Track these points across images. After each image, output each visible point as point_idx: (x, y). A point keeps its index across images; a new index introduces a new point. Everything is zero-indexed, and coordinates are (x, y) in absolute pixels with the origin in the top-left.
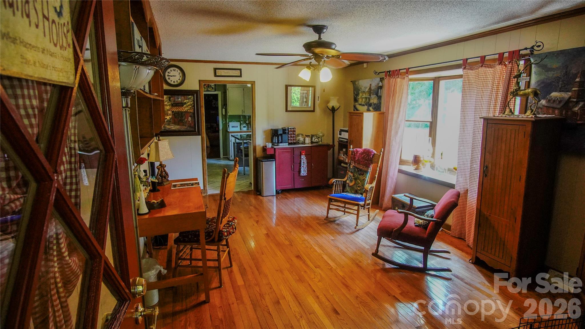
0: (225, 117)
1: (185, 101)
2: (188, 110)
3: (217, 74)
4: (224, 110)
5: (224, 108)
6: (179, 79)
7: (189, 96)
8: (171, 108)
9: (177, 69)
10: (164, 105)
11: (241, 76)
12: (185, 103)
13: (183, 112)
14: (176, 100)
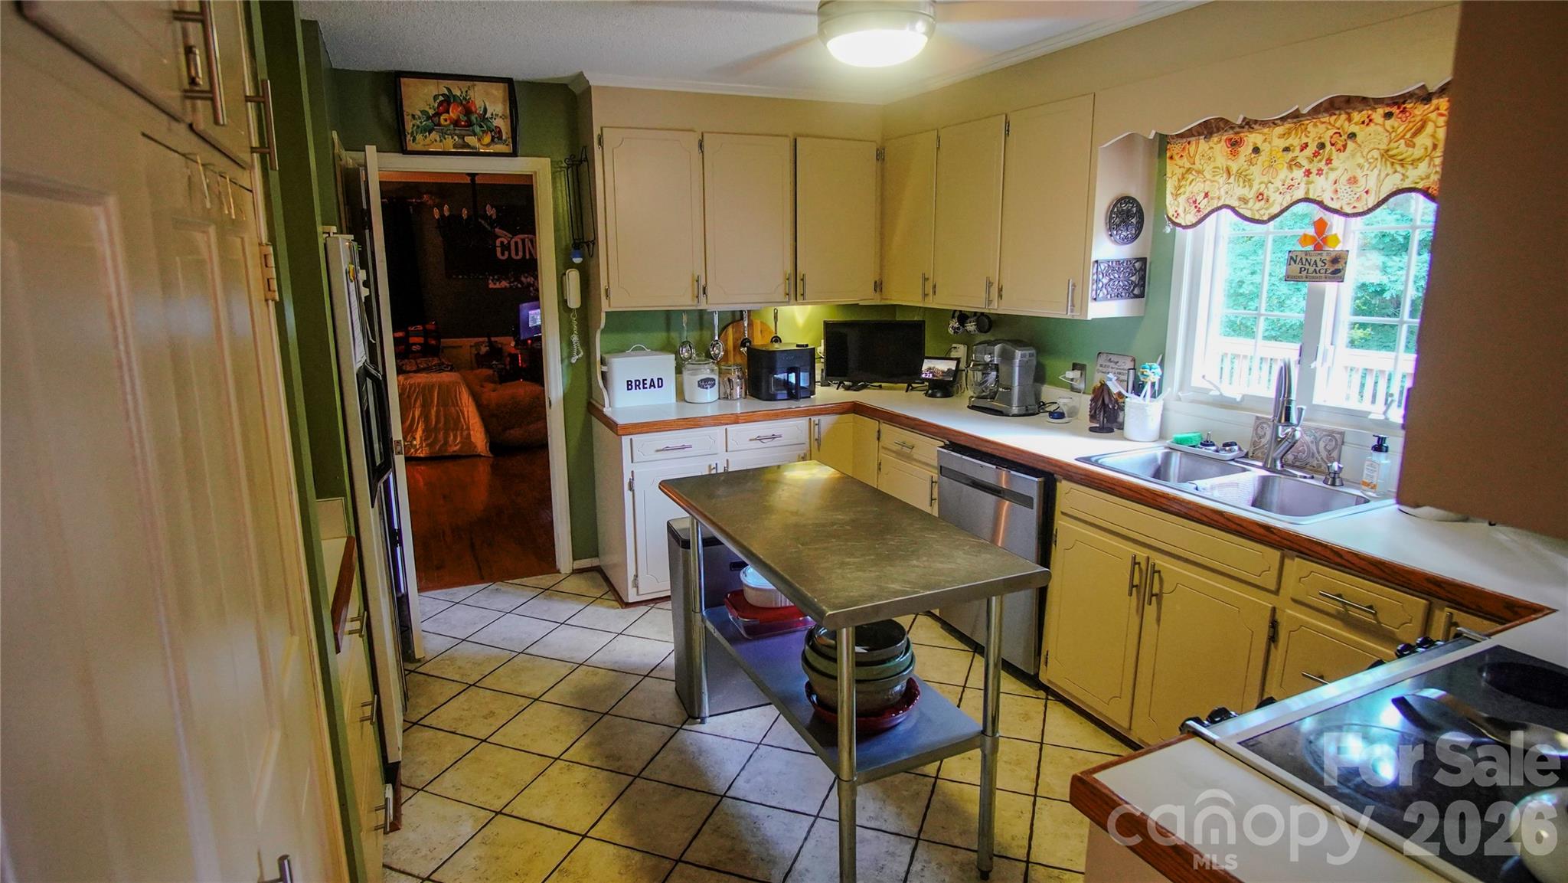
0: (581, 320)
4: (573, 277)
5: (572, 265)
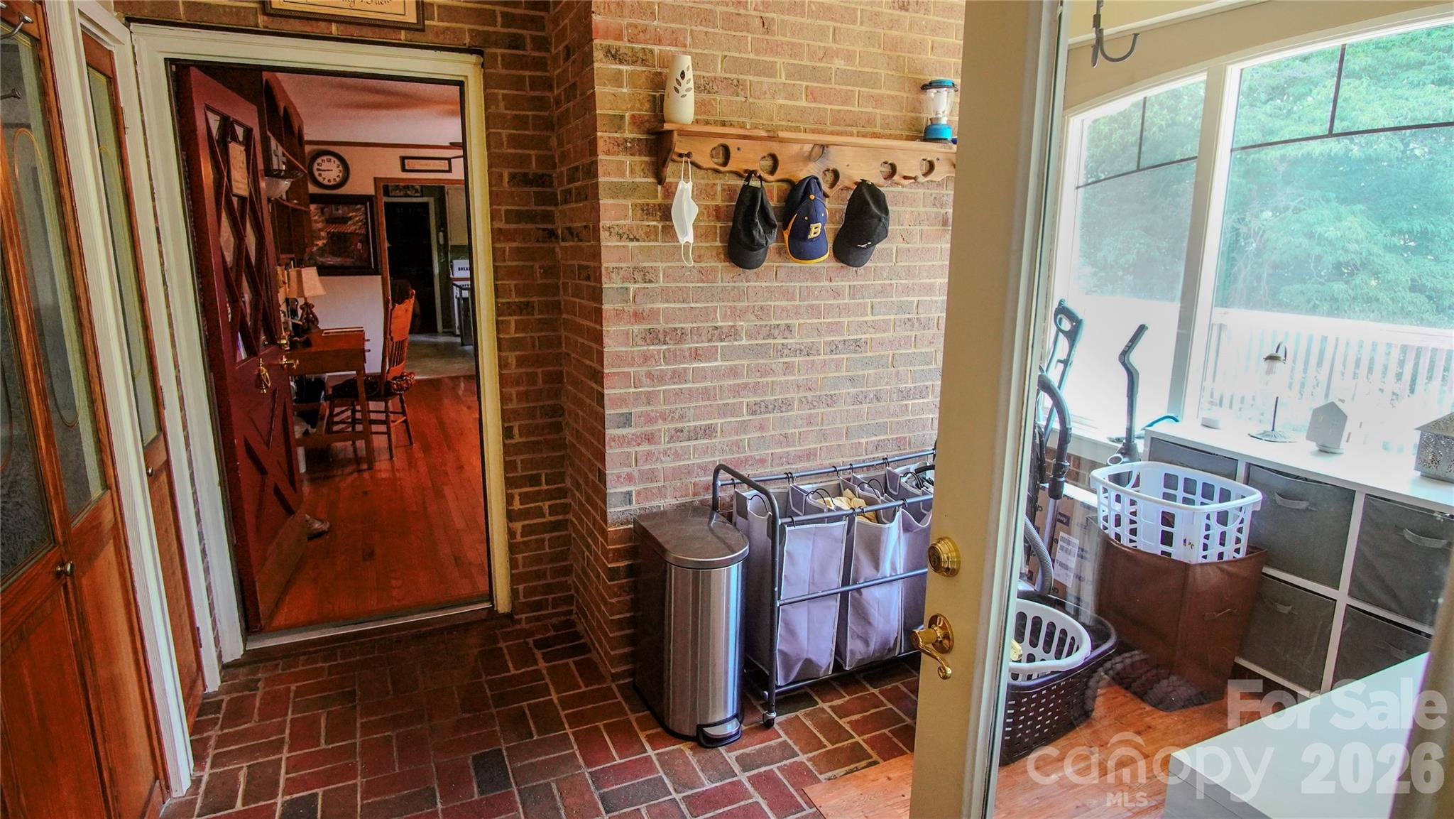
0: (444, 249)
1: (351, 214)
2: (356, 229)
3: (407, 168)
4: (441, 234)
5: (441, 231)
6: (338, 176)
7: (357, 205)
8: (326, 227)
9: (333, 159)
10: (310, 221)
11: (450, 171)
12: (350, 218)
13: (347, 233)
14: (334, 212)
